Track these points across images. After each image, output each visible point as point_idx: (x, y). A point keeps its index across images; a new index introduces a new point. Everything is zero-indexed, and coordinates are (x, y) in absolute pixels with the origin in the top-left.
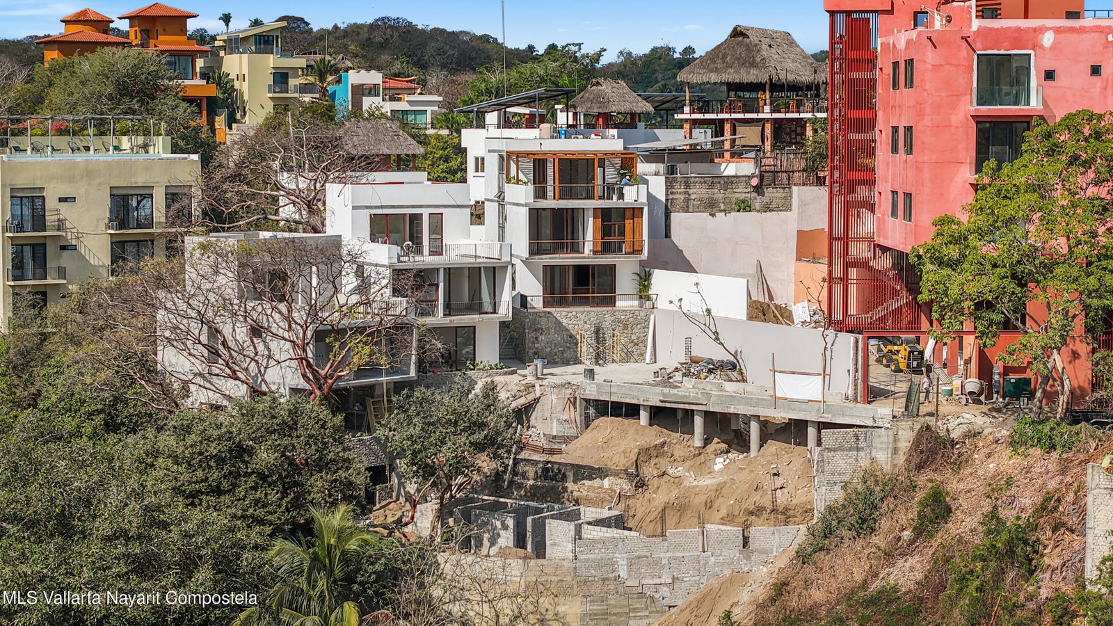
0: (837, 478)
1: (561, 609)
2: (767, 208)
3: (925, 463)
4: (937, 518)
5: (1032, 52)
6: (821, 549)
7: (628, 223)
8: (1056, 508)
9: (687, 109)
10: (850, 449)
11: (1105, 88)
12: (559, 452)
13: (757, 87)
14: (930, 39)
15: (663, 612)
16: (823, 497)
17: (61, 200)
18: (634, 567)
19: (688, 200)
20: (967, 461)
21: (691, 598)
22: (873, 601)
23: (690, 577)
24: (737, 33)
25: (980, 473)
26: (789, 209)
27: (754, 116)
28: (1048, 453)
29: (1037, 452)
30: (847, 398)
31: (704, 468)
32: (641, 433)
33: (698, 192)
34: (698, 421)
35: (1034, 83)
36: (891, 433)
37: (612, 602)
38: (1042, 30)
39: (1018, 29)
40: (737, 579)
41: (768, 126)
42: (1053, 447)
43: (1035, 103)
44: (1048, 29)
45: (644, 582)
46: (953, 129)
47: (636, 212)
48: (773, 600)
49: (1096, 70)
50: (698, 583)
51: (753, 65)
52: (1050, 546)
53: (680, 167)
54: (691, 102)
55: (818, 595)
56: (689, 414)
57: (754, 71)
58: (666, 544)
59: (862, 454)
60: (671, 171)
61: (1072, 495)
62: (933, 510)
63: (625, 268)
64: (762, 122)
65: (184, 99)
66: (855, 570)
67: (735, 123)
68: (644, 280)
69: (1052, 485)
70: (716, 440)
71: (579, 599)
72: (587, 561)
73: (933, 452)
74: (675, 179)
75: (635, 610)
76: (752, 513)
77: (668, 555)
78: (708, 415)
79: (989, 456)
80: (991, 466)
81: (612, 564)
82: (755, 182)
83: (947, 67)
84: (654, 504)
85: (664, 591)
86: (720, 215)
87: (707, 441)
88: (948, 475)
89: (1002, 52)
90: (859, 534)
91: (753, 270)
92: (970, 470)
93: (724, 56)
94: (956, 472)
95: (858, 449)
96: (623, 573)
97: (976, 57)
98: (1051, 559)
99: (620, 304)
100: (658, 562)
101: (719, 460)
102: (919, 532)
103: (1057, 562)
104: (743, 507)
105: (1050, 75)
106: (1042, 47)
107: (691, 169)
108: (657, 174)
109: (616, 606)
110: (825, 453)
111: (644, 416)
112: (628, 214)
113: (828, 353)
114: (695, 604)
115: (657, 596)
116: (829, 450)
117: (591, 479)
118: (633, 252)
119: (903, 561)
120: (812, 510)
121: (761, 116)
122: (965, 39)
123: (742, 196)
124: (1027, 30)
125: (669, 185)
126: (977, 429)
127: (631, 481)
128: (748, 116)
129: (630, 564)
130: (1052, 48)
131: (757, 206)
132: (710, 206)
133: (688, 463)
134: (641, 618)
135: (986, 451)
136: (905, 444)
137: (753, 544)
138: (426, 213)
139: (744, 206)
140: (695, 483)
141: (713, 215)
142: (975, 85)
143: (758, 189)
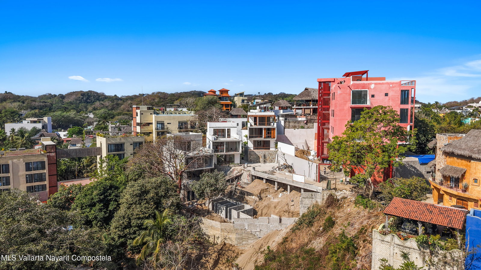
0: (306, 206)
1: (230, 236)
2: (308, 128)
3: (330, 205)
4: (330, 226)
5: (368, 90)
6: (298, 229)
7: (272, 131)
8: (365, 233)
9: (295, 106)
10: (310, 198)
11: (389, 100)
12: (244, 188)
13: (310, 101)
14: (339, 86)
15: (257, 239)
16: (303, 211)
17: (168, 123)
18: (249, 226)
19: (289, 126)
20: (341, 207)
21: (265, 236)
22: (307, 252)
23: (265, 230)
24: (306, 89)
25: (345, 211)
26: (313, 128)
27: (308, 107)
28: (366, 208)
29: (362, 207)
30: (314, 180)
31: (276, 196)
32: (263, 185)
33: (291, 124)
34: (276, 183)
35: (368, 98)
36: (322, 194)
37: (244, 235)
38: (371, 84)
39: (364, 84)
40: (277, 232)
41: (312, 109)
42: (367, 207)
43: (369, 104)
44: (373, 83)
45: (252, 230)
46: (345, 111)
47: (274, 129)
48: (282, 243)
49: (386, 95)
50: (267, 232)
51: (309, 96)
52: (362, 247)
53: (288, 119)
54: (296, 104)
55: (294, 245)
56: (274, 181)
57: (309, 97)
58: (258, 221)
59: (313, 199)
60: (286, 119)
61: (370, 229)
62: (328, 224)
63: (272, 141)
64: (311, 108)
65: (220, 104)
66: (305, 238)
67: (305, 109)
68: (276, 144)
69: (365, 223)
70: (281, 188)
71: (235, 234)
72: (237, 224)
73: (332, 202)
74: (286, 121)
75: (250, 238)
76: (285, 212)
77: (259, 224)
78: (279, 183)
79: (348, 206)
80: (349, 209)
81: (244, 225)
82: (305, 122)
83: (343, 94)
84: (263, 205)
85: (258, 233)
86: (296, 129)
87: (278, 189)
88: (336, 210)
89: (359, 90)
90: (308, 226)
91: (304, 142)
92: (342, 210)
93: (303, 94)
94: (338, 210)
95: (312, 198)
96: (247, 228)
97: (352, 91)
98: (362, 252)
99: (271, 149)
100: (256, 225)
101: (281, 194)
102: (324, 230)
103: (364, 254)
104: (283, 210)
105: (373, 96)
106: (371, 88)
107: (290, 119)
108: (283, 120)
109: (245, 236)
110: (303, 199)
111: (264, 181)
112: (272, 129)
113: (310, 168)
114: (265, 238)
115: (256, 234)
116: (304, 198)
117: (250, 196)
118: (273, 138)
119: (318, 238)
120: (299, 214)
121: (310, 107)
122: (349, 86)
123: (302, 125)
124: (366, 84)
125: (285, 122)
126: (346, 196)
127: (258, 198)
128: (307, 107)
129: (248, 226)
130: (373, 89)
131: (306, 127)
132: (295, 127)
133: (273, 194)
134: (251, 240)
135: (348, 204)
136: (325, 197)
137: (283, 222)
138: (226, 129)
139: (303, 127)
140: (273, 200)
141: (295, 129)
142: (351, 99)
143: (306, 124)
